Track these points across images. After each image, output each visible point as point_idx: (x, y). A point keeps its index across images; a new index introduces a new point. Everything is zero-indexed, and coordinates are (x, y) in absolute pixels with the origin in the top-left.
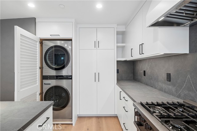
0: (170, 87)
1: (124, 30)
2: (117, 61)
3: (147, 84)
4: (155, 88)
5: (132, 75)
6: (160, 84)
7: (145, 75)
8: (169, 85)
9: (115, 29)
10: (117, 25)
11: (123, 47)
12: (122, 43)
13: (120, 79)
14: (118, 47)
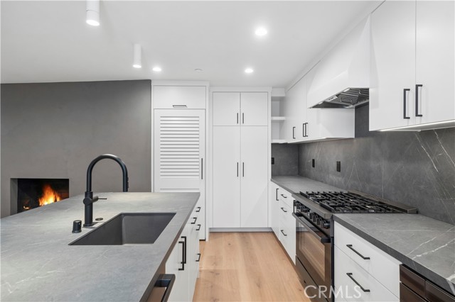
0: (340, 179)
1: (283, 95)
2: (272, 144)
3: (316, 180)
4: (326, 183)
5: (297, 167)
6: (331, 176)
7: (314, 166)
8: (339, 176)
9: (270, 93)
10: (273, 88)
11: (282, 122)
12: (280, 116)
13: (276, 174)
14: (273, 122)
